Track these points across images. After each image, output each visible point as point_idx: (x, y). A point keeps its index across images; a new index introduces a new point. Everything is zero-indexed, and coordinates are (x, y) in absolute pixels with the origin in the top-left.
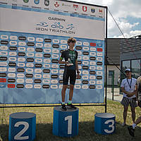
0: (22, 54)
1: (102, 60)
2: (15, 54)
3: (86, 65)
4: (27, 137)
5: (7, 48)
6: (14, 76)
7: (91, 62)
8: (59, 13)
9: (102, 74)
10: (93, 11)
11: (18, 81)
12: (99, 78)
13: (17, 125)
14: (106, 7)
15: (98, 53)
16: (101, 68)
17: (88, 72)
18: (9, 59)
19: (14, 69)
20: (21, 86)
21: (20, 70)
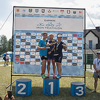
0: (28, 44)
1: (82, 46)
2: (24, 43)
3: (70, 49)
4: (25, 93)
5: (20, 40)
6: (23, 57)
7: (74, 47)
8: (51, 17)
9: (82, 55)
10: (75, 13)
11: (26, 60)
12: (79, 58)
13: (19, 85)
14: (84, 9)
15: (79, 41)
16: (81, 51)
17: (71, 54)
18: (21, 47)
19: (24, 53)
20: (28, 63)
21: (27, 53)
